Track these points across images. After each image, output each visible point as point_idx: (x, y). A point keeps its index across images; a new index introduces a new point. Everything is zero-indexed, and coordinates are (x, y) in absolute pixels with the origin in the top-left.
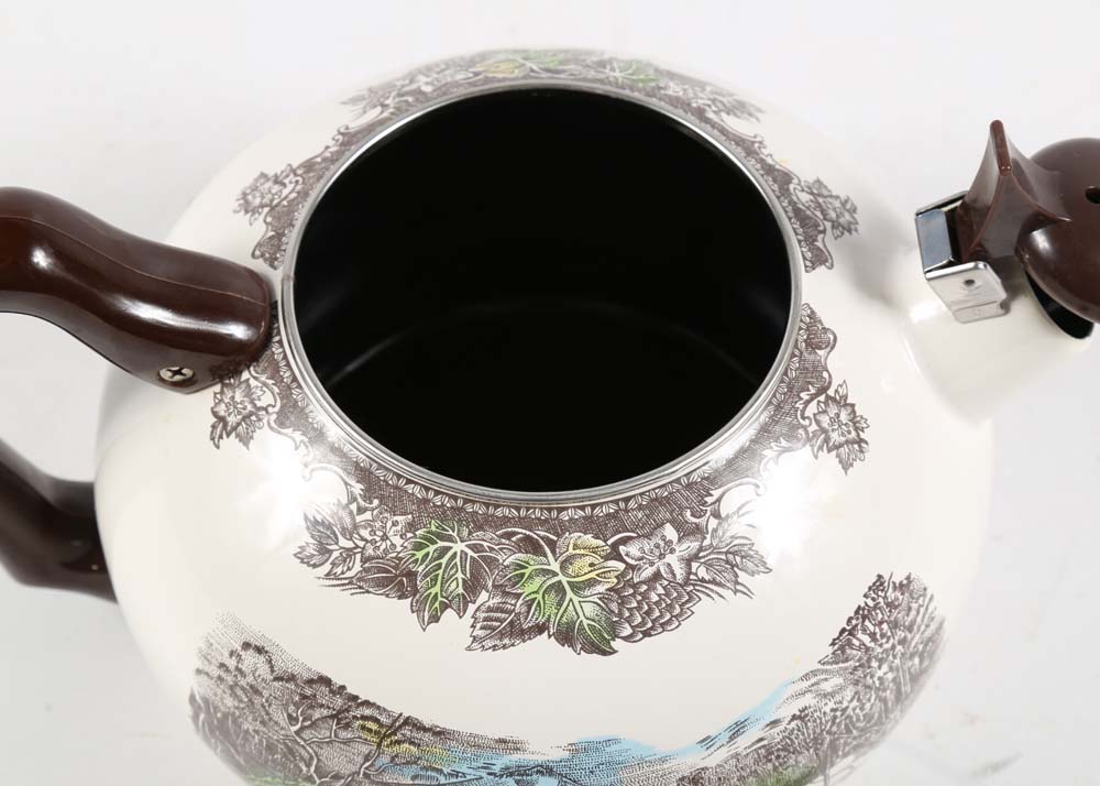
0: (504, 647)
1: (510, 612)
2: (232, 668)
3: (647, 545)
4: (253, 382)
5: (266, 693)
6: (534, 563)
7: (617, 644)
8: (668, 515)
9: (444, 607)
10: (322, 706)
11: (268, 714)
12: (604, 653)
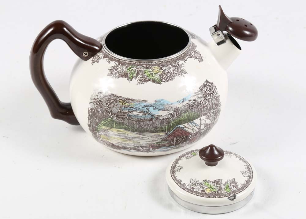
0: (143, 83)
1: (144, 78)
2: (96, 99)
3: (167, 68)
4: (99, 55)
5: (102, 101)
6: (148, 70)
7: (162, 82)
9: (133, 78)
10: (112, 99)
11: (103, 105)
12: (160, 84)
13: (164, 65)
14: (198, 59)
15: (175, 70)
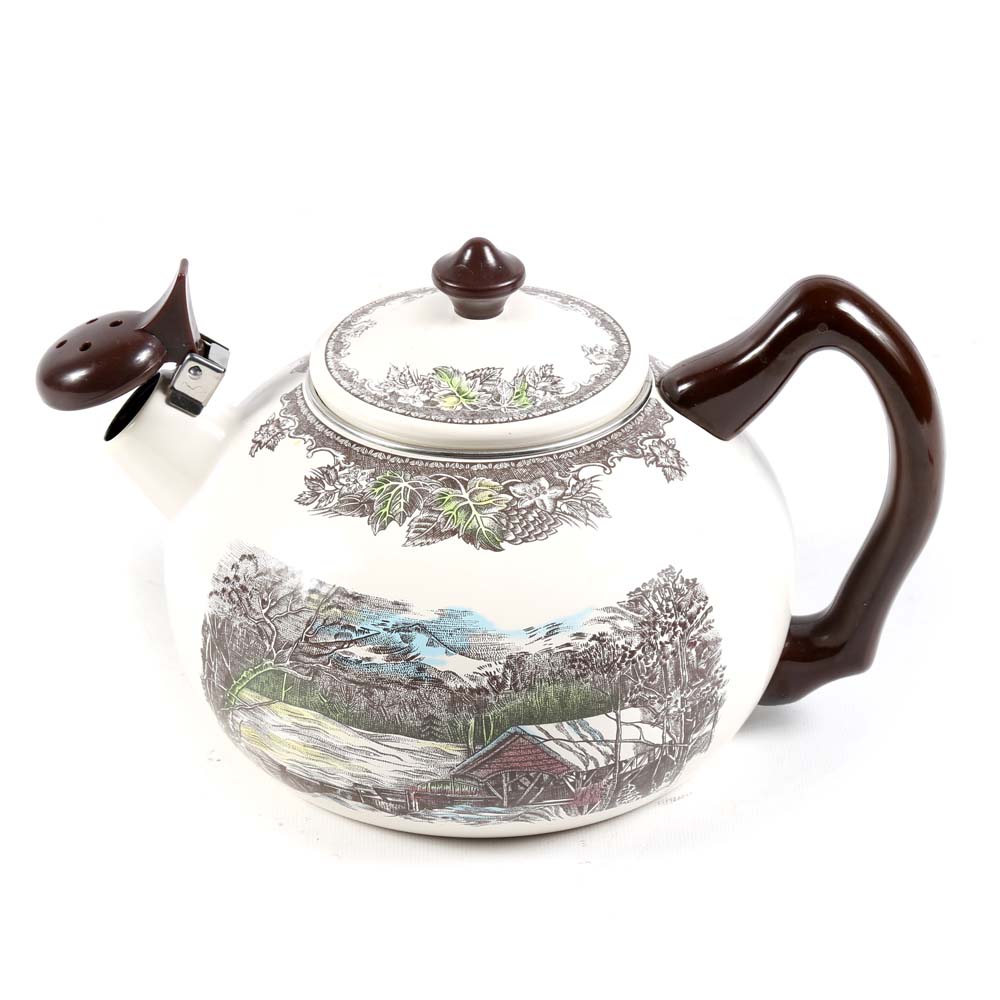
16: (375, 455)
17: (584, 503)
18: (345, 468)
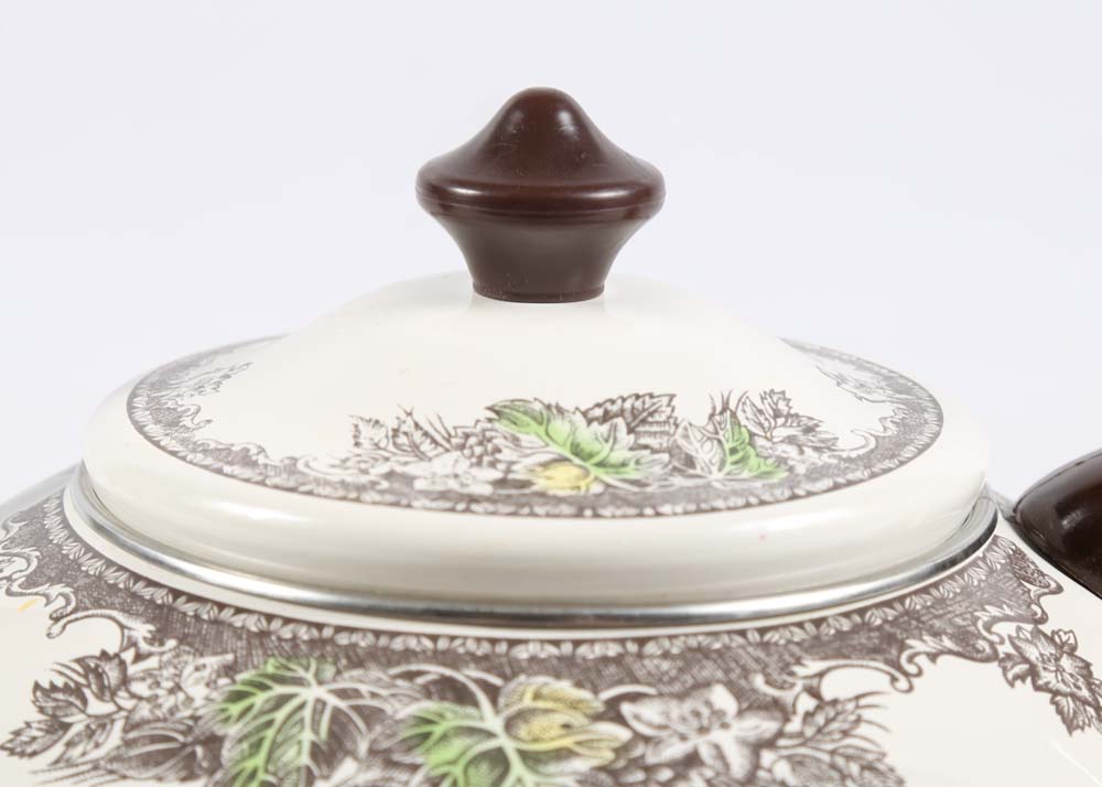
3: (677, 710)
6: (453, 715)
8: (720, 674)
13: (656, 679)
14: (1056, 693)
15: (770, 744)
16: (238, 621)
17: (840, 761)
18: (150, 655)
